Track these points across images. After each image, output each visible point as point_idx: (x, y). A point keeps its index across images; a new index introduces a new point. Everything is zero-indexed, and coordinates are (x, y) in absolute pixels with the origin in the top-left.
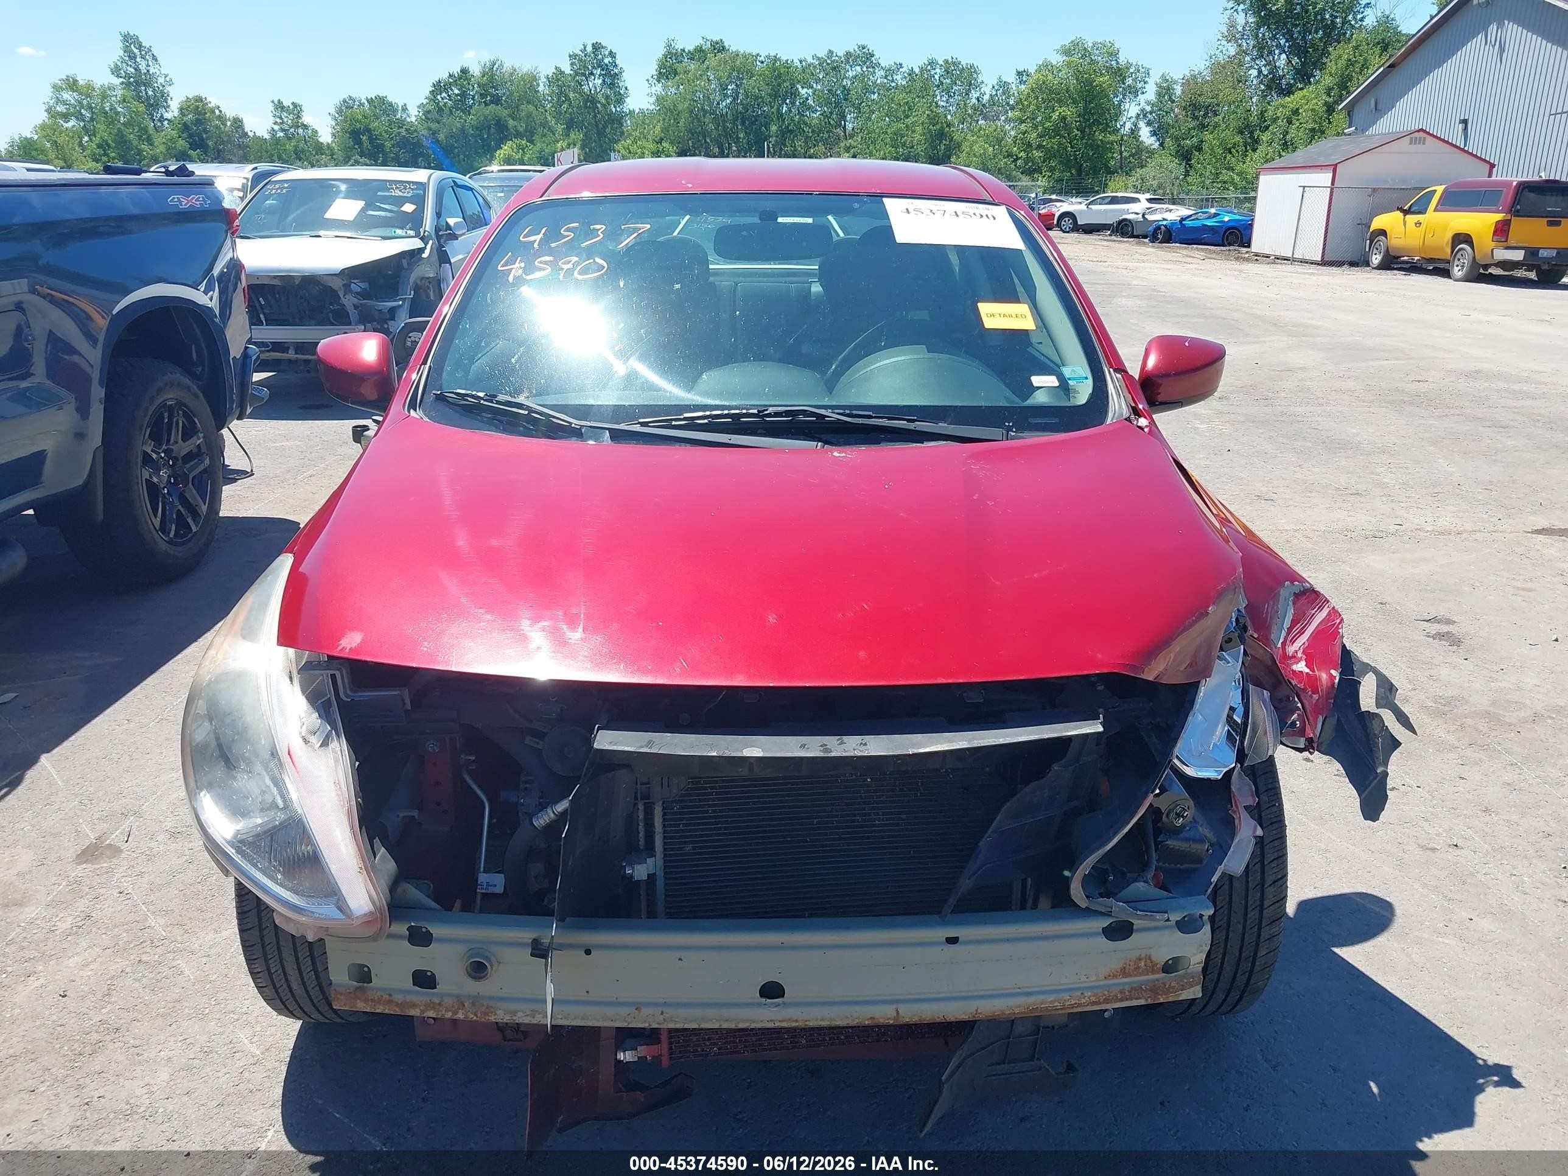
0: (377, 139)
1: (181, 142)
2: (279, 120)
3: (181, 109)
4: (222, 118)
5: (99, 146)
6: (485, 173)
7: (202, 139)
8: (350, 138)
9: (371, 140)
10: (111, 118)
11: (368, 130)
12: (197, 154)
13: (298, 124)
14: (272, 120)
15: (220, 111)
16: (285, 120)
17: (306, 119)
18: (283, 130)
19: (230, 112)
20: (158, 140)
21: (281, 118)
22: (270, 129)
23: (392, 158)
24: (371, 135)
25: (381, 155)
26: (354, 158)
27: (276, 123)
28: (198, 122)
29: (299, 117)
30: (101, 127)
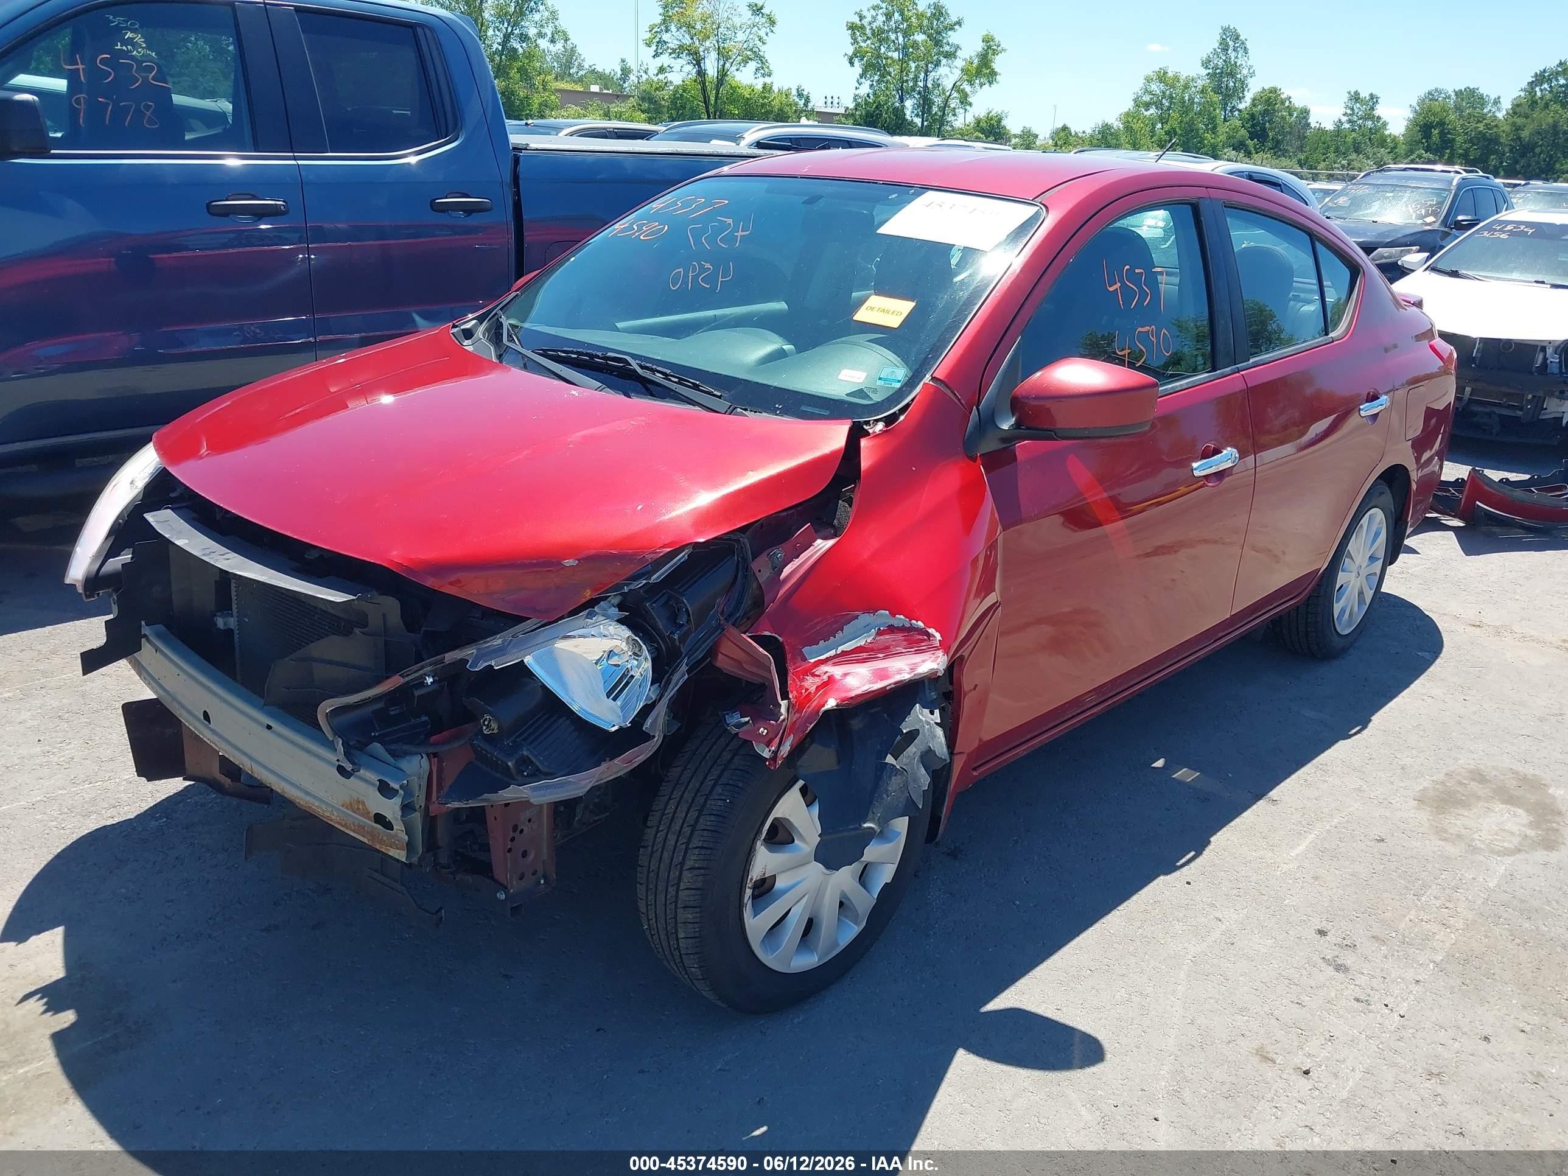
0: (1449, 133)
1: (1243, 132)
2: (1349, 111)
3: (1254, 100)
4: (1290, 110)
5: (1167, 133)
6: (1388, 171)
7: (1264, 130)
8: (1420, 131)
9: (1442, 134)
10: (1186, 108)
11: (1442, 124)
12: (1254, 143)
13: (1370, 116)
14: (1343, 110)
15: (1290, 102)
16: (1356, 111)
17: (1379, 111)
18: (1350, 121)
19: (1298, 102)
20: (1223, 129)
21: (1352, 109)
22: (1336, 120)
23: (1461, 155)
24: (1444, 129)
25: (1448, 151)
26: (1417, 152)
27: (1345, 114)
28: (1265, 112)
29: (1372, 109)
30: (1175, 115)
